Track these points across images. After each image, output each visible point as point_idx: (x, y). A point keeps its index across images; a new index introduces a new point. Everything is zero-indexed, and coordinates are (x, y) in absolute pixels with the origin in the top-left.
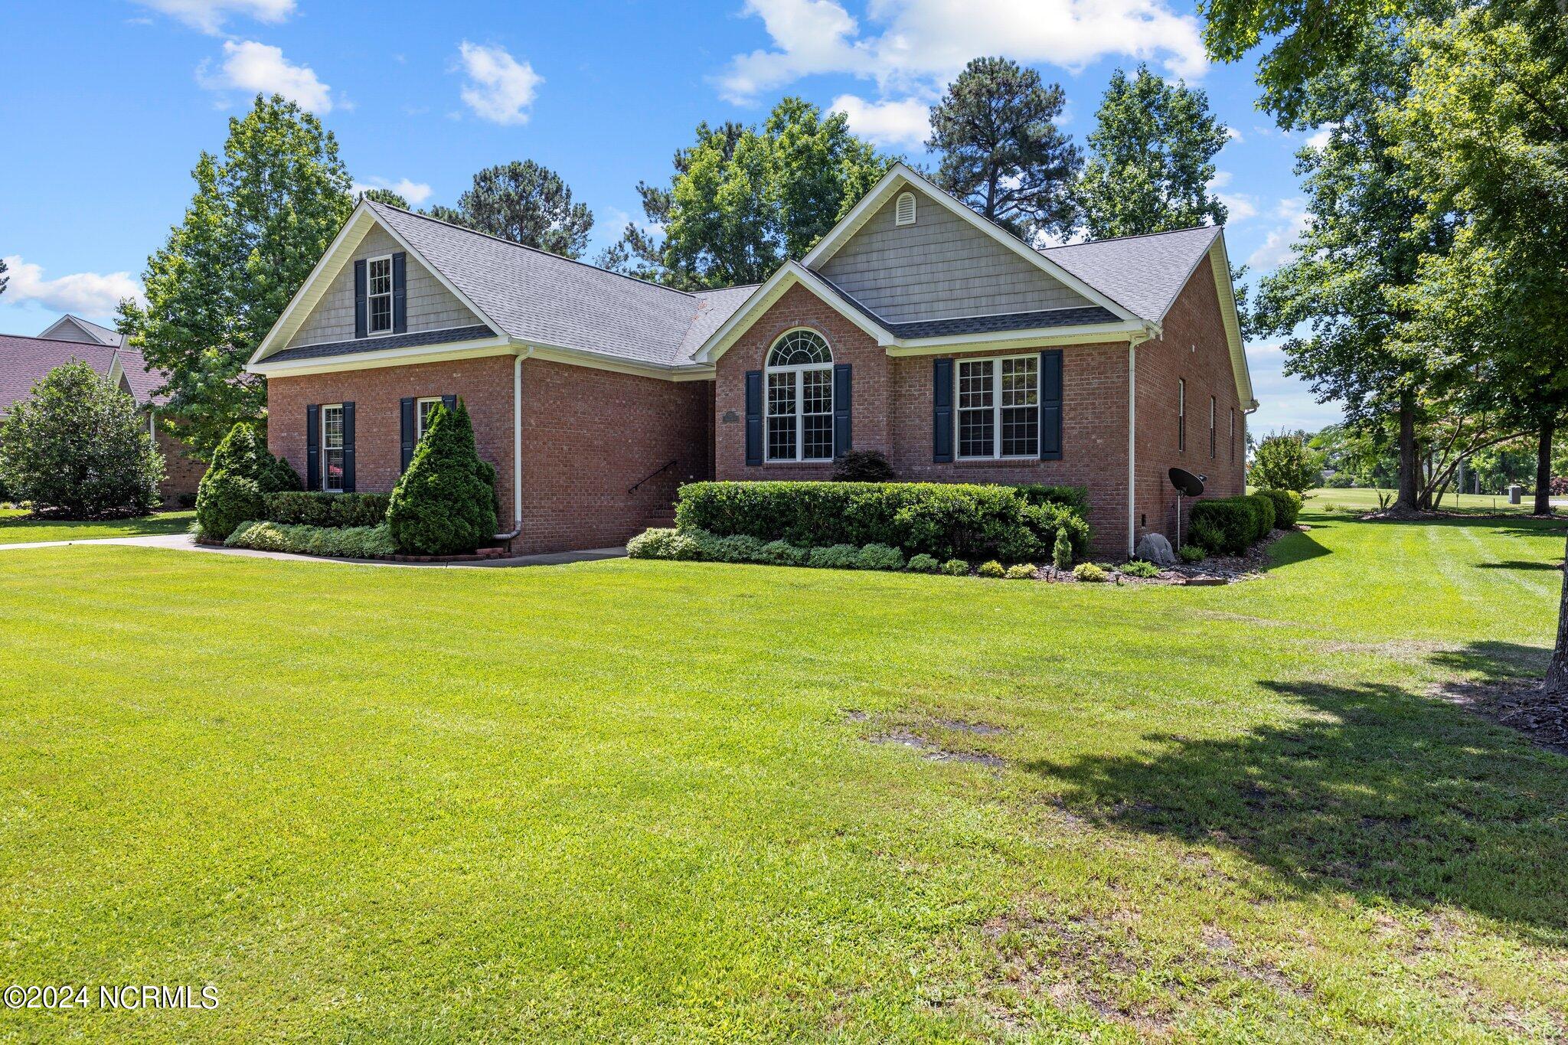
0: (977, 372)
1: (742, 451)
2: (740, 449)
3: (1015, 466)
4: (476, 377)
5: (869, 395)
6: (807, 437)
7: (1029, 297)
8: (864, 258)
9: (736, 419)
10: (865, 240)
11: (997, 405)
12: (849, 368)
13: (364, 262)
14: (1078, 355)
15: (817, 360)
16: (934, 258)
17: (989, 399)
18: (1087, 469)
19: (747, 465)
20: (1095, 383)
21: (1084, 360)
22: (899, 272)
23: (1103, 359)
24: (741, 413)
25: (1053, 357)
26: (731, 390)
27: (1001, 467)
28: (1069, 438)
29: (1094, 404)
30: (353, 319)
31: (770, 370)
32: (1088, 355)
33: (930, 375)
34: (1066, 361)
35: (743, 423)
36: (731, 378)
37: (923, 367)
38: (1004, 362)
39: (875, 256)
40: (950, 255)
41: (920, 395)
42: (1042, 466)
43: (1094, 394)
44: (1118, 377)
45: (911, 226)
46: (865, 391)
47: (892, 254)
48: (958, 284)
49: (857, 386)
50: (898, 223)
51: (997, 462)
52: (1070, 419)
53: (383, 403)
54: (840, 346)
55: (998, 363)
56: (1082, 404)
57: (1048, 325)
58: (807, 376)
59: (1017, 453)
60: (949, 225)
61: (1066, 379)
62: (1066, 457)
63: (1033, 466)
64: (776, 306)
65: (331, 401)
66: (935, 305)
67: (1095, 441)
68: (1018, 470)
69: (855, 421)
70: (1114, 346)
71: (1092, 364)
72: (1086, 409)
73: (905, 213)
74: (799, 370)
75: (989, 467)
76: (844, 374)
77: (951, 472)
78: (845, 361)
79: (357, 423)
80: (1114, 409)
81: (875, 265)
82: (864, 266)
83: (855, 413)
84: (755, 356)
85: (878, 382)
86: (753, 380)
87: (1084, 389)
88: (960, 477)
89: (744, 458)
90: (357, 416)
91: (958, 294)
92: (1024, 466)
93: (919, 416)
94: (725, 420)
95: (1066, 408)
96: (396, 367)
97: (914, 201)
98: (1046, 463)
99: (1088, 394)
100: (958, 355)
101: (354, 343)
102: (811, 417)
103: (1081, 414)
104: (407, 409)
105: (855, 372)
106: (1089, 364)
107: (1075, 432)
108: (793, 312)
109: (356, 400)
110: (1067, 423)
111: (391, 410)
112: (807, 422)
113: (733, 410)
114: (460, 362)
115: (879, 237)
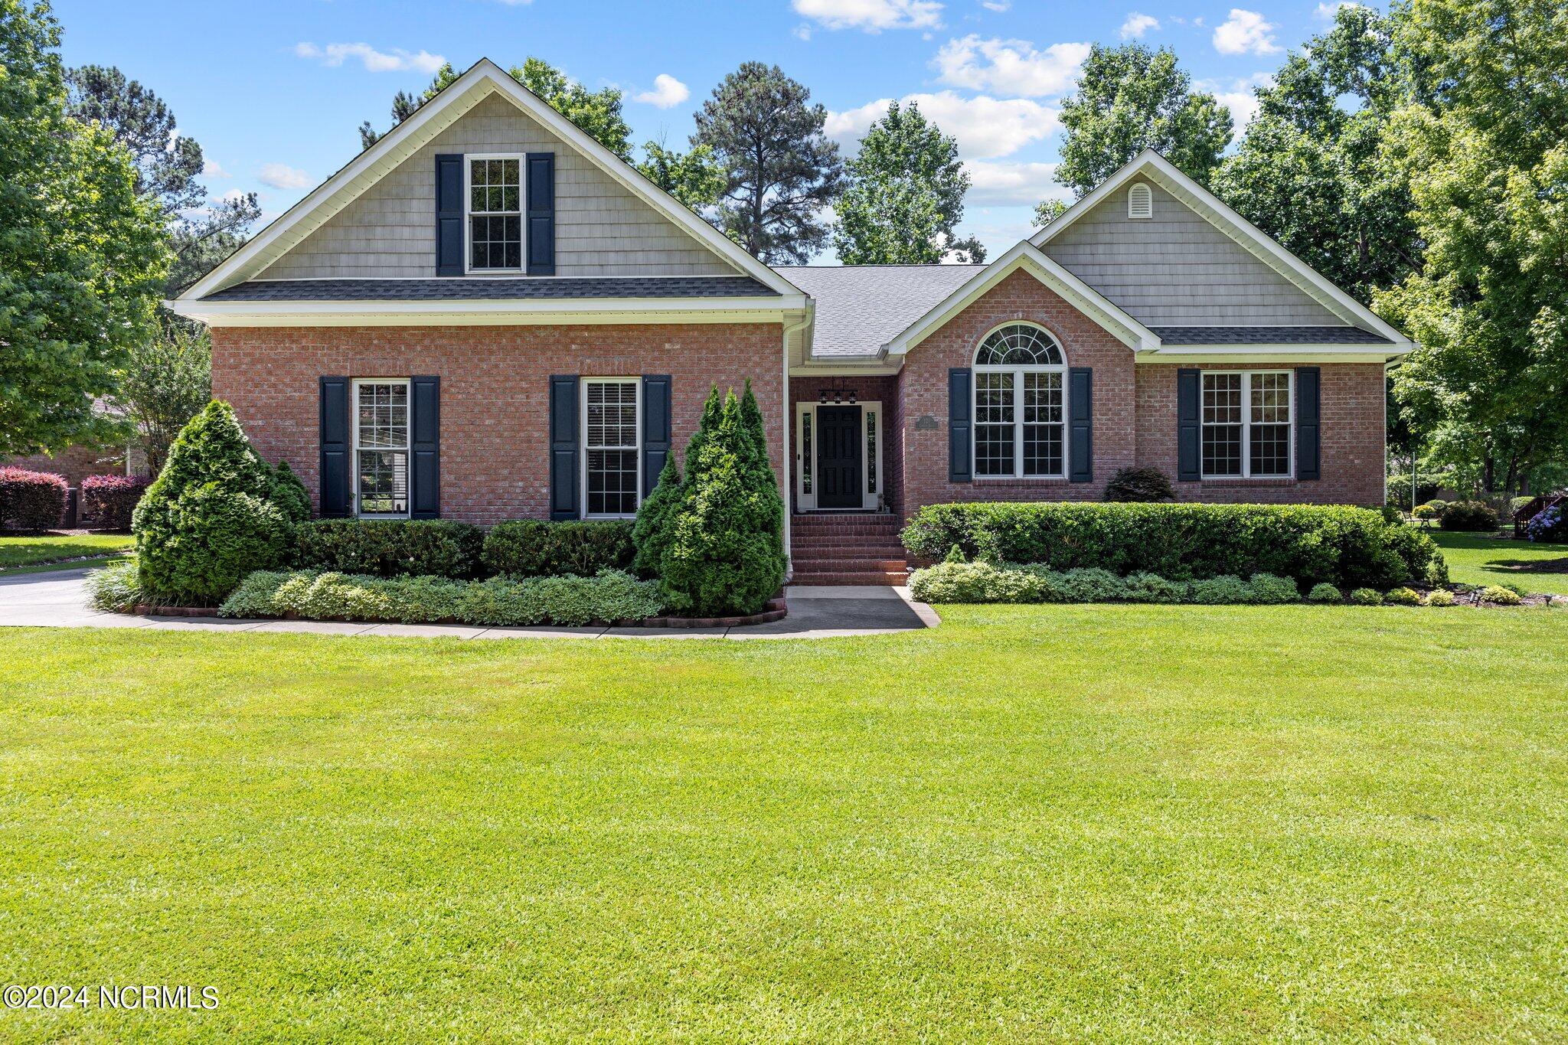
0: (1227, 384)
1: (943, 464)
2: (941, 463)
3: (1270, 486)
4: (713, 351)
5: (1114, 405)
6: (1028, 450)
7: (1280, 310)
8: (1088, 249)
9: (935, 425)
10: (1089, 229)
11: (1246, 421)
12: (1089, 372)
13: (459, 159)
14: (1335, 374)
15: (1043, 360)
16: (1172, 258)
17: (1237, 415)
18: (1345, 489)
19: (951, 481)
20: (1352, 403)
21: (1341, 379)
22: (1132, 269)
23: (1359, 380)
24: (943, 419)
25: (1309, 376)
26: (927, 390)
27: (1255, 486)
28: (1327, 457)
29: (1351, 424)
30: (431, 246)
31: (977, 369)
32: (1346, 374)
33: (1174, 386)
34: (1323, 378)
35: (945, 431)
36: (927, 375)
37: (1164, 377)
38: (1253, 376)
39: (1101, 249)
40: (1191, 258)
41: (1161, 407)
42: (1299, 486)
43: (1351, 414)
44: (1375, 398)
45: (1146, 221)
46: (1109, 400)
47: (1122, 248)
48: (1201, 290)
49: (1097, 393)
50: (1131, 215)
51: (1246, 481)
52: (1327, 438)
53: (507, 379)
54: (1076, 346)
55: (1246, 377)
56: (1339, 424)
57: (1306, 341)
58: (1029, 378)
59: (1266, 472)
60: (1190, 226)
61: (1323, 397)
62: (1323, 477)
63: (1290, 485)
64: (991, 293)
65: (382, 371)
66: (1175, 309)
67: (1352, 461)
68: (1273, 490)
69: (1096, 433)
70: (1371, 367)
71: (1350, 383)
72: (1344, 428)
73: (1140, 204)
74: (1019, 371)
75: (1242, 486)
76: (1082, 379)
77: (1199, 491)
78: (1083, 364)
79: (445, 411)
80: (1371, 430)
81: (1102, 259)
82: (1088, 259)
83: (1096, 424)
84: (962, 351)
85: (1126, 390)
86: (959, 379)
87: (1342, 409)
88: (1208, 496)
89: (947, 472)
90: (445, 398)
91: (1200, 300)
92: (1280, 486)
93: (1161, 430)
94: (918, 426)
95: (1323, 428)
96: (539, 327)
97: (1150, 194)
98: (1303, 483)
99: (1346, 414)
100: (1206, 366)
101: (436, 283)
102: (1033, 427)
103: (1338, 434)
104: (562, 391)
105: (1095, 377)
106: (1346, 384)
107: (1332, 452)
108: (1015, 302)
109: (445, 373)
110: (1324, 442)
111: (527, 393)
112: (1028, 432)
113: (930, 414)
114: (679, 327)
115: (1107, 228)
